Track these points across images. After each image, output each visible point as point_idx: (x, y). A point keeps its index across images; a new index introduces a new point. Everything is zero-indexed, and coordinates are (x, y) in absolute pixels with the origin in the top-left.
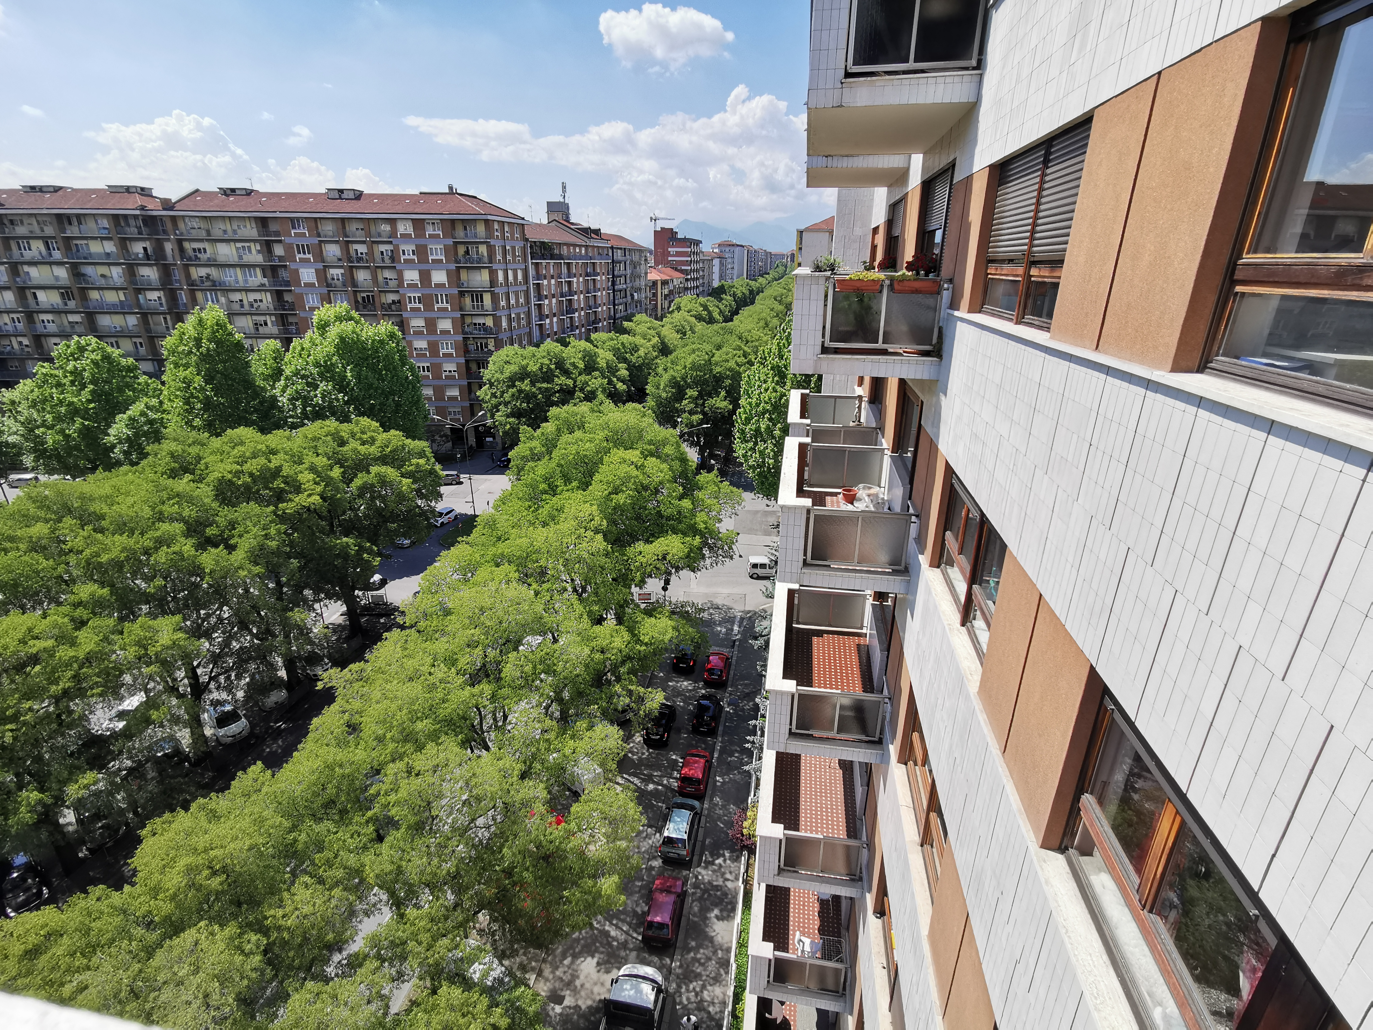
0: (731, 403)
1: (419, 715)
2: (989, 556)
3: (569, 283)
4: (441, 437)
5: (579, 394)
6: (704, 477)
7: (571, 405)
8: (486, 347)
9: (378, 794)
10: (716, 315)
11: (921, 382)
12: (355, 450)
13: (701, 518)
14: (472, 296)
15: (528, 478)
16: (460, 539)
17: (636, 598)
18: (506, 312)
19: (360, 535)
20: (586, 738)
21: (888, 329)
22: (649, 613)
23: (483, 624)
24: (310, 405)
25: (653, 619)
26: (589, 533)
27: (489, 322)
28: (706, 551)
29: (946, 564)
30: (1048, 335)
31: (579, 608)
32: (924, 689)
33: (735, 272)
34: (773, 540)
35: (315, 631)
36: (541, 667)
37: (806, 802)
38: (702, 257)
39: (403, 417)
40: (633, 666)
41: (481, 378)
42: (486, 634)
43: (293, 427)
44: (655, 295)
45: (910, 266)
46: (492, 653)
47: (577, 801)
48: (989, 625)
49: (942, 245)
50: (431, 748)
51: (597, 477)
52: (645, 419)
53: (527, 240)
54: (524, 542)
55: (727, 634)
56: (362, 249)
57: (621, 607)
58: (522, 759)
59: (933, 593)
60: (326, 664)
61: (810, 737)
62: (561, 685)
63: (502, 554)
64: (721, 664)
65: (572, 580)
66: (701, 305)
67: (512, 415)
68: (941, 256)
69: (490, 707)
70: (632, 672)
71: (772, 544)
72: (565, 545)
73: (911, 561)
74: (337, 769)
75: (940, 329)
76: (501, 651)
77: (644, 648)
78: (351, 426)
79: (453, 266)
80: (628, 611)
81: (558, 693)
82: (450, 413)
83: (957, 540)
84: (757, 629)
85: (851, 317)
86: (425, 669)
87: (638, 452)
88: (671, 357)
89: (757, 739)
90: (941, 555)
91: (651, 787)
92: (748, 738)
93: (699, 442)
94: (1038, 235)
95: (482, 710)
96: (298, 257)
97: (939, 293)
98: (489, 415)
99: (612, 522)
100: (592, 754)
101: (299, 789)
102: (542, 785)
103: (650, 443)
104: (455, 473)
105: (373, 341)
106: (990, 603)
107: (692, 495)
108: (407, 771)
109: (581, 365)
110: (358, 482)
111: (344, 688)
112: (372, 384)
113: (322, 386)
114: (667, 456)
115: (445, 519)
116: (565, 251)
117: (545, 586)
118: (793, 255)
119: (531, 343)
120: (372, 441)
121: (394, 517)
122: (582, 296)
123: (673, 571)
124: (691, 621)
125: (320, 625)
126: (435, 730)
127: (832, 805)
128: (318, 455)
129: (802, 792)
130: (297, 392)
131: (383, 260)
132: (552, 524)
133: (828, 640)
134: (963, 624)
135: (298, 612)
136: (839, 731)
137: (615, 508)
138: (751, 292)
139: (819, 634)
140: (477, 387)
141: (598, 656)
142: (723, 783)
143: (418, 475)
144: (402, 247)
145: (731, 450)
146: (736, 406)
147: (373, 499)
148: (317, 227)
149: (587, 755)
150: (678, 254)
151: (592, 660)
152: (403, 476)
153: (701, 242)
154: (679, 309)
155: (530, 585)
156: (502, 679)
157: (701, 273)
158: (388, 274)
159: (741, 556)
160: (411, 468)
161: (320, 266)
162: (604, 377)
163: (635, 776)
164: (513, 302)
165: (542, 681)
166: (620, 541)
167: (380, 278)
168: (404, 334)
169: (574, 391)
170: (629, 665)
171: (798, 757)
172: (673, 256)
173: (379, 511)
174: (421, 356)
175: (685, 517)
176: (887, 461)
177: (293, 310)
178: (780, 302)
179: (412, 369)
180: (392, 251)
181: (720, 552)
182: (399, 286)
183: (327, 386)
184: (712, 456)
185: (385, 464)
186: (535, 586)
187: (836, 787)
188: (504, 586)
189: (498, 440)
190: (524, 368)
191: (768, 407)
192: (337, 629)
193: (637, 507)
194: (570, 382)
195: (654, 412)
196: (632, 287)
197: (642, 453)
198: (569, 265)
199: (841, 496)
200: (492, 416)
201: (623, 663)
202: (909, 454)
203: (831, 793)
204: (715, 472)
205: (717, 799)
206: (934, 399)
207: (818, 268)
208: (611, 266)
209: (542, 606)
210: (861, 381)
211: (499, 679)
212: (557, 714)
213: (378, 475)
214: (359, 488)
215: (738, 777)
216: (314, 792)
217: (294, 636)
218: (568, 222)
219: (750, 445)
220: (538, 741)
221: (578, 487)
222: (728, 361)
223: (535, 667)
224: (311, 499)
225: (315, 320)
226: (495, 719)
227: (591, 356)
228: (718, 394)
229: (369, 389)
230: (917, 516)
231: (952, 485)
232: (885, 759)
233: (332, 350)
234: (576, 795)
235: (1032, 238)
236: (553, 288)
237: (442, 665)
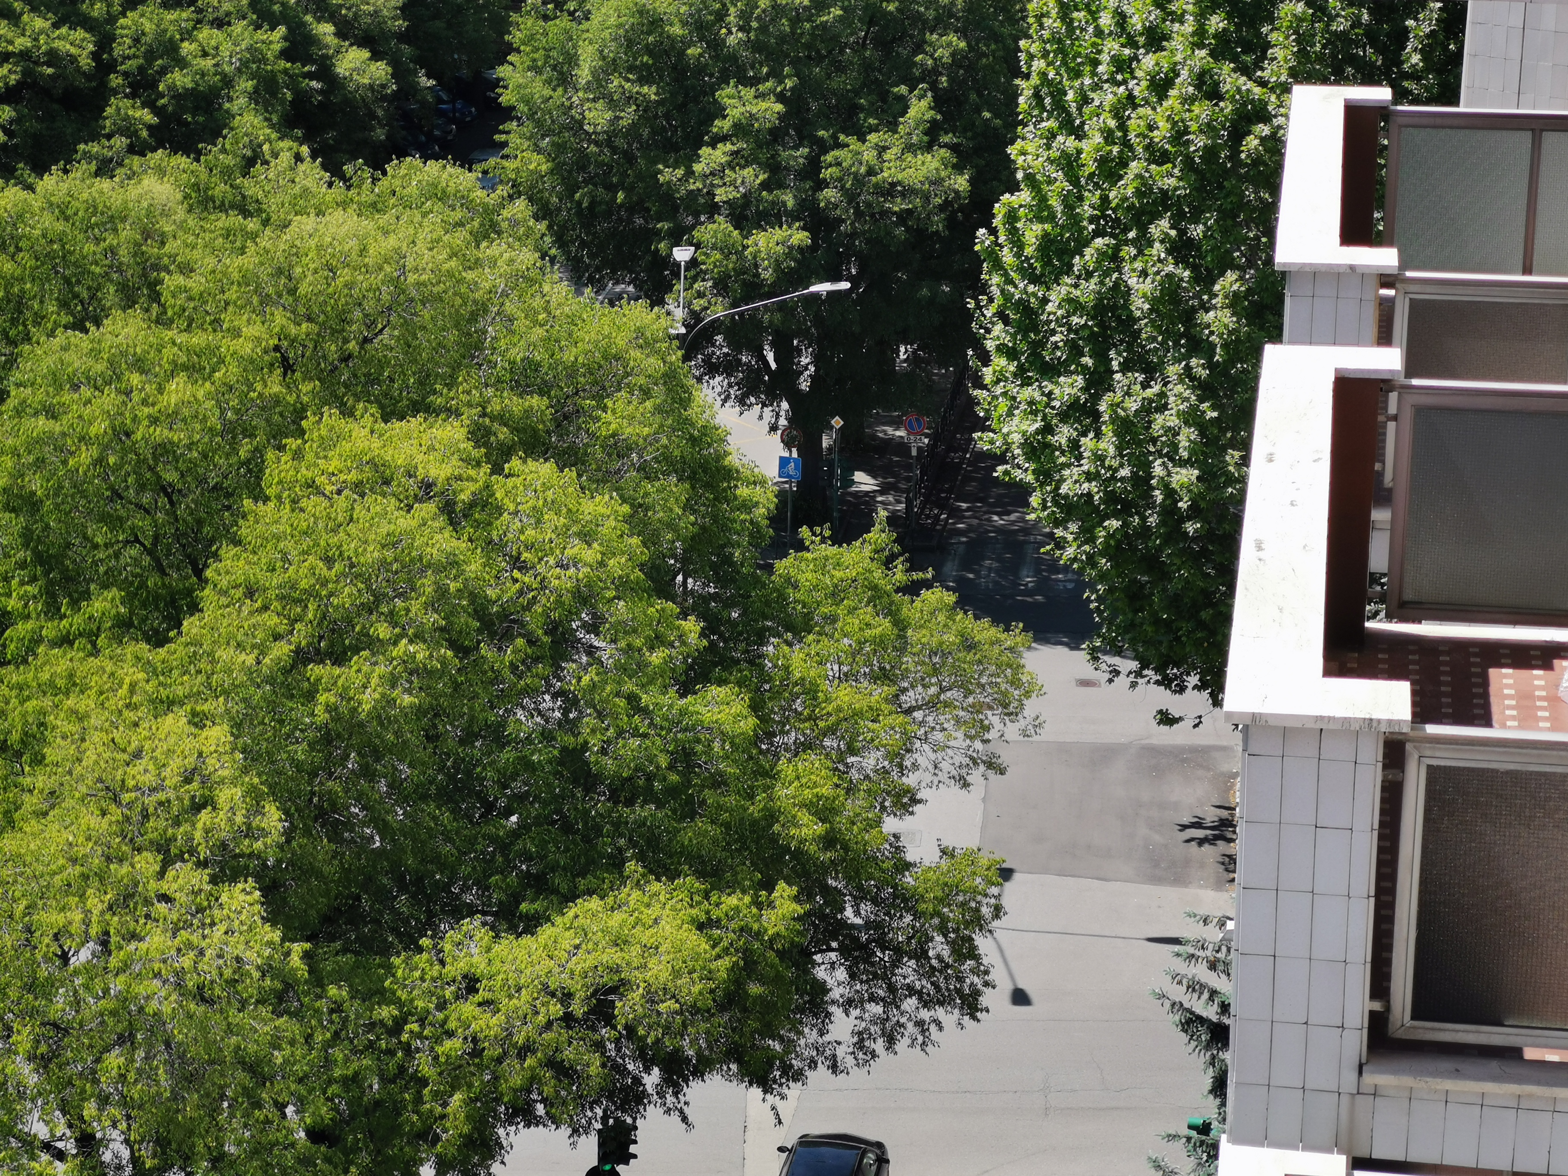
0: (962, 157)
5: (125, 109)
6: (815, 566)
7: (81, 170)
13: (800, 783)
26: (184, 879)
28: (830, 971)
51: (229, 567)
52: (495, 248)
71: (1190, 931)
72: (45, 943)
87: (456, 431)
93: (787, 372)
103: (525, 378)
107: (755, 661)
114: (619, 449)
123: (652, 1079)
137: (327, 738)
145: (961, 419)
146: (993, 174)
159: (1020, 997)
166: (355, 917)
169: (101, 95)
175: (718, 782)
181: (908, 971)
184: (860, 449)
191: (1169, 179)
193: (451, 731)
195: (543, 212)
197: (479, 435)
204: (879, 536)
219: (1069, 387)
221: (123, 624)
228: (891, 115)
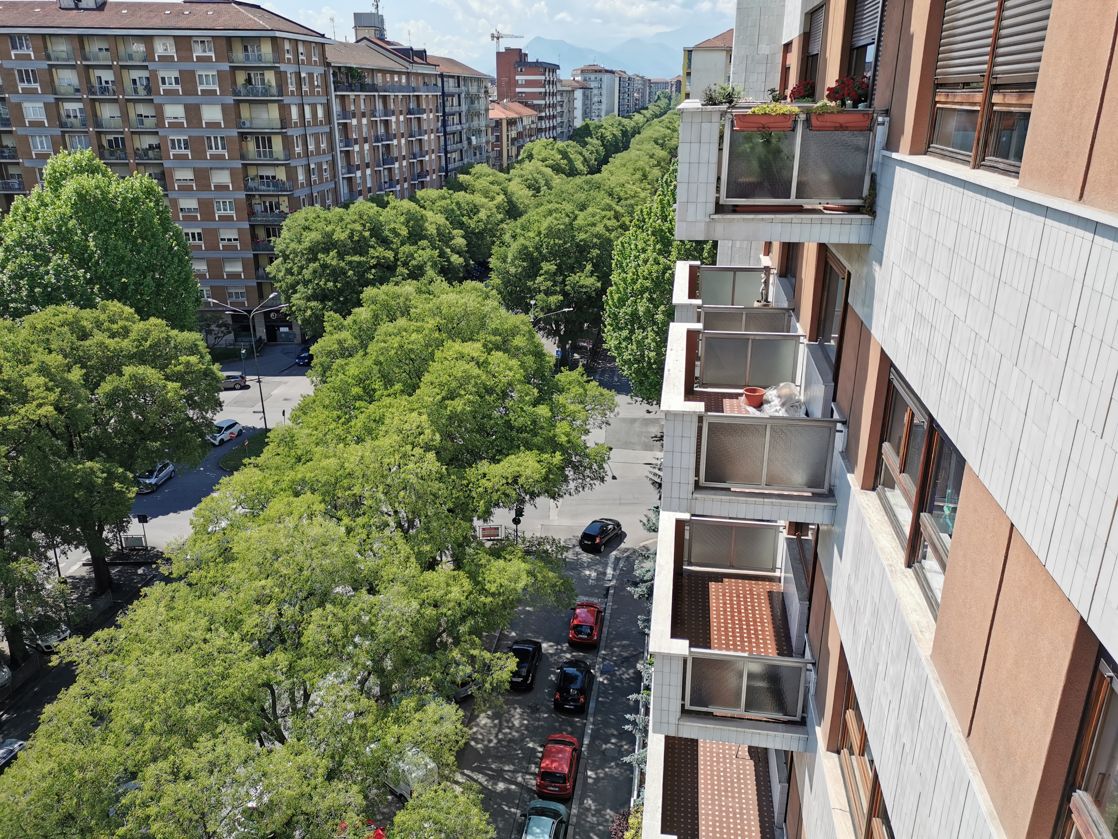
0: (599, 279)
1: (190, 696)
2: (942, 474)
3: (386, 123)
4: (219, 326)
5: (401, 270)
6: (565, 376)
7: (391, 284)
8: (277, 208)
9: (133, 804)
10: (579, 165)
11: (847, 248)
12: (101, 345)
13: (562, 428)
14: (257, 139)
15: (336, 380)
16: (246, 461)
17: (479, 533)
18: (304, 162)
19: (110, 458)
20: (415, 722)
21: (804, 179)
22: (496, 553)
23: (277, 571)
24: (39, 285)
25: (501, 562)
26: (417, 451)
27: (281, 174)
28: (569, 472)
29: (884, 485)
30: (1016, 181)
31: (405, 549)
32: (860, 651)
33: (604, 107)
34: (657, 455)
35: (48, 587)
36: (354, 628)
37: (706, 804)
38: (560, 88)
39: (167, 301)
40: (476, 623)
41: (272, 249)
42: (282, 585)
43: (17, 314)
44: (499, 139)
45: (833, 95)
46: (289, 611)
47: (403, 807)
48: (943, 566)
49: (876, 65)
50: (204, 742)
51: (427, 378)
52: (488, 302)
53: (328, 65)
54: (332, 462)
55: (597, 579)
56: (107, 76)
57: (460, 545)
58: (329, 752)
59: (868, 523)
60: (63, 632)
61: (709, 716)
62: (382, 651)
63: (303, 480)
64: (591, 620)
65: (396, 512)
66: (560, 152)
67: (314, 297)
68: (874, 80)
69: (287, 684)
70: (475, 631)
71: (654, 462)
72: (386, 466)
73: (837, 482)
74: (76, 773)
75: (873, 178)
76: (302, 608)
77: (490, 599)
78: (96, 313)
79: (230, 100)
80: (469, 551)
81: (378, 661)
82: (230, 295)
83: (898, 454)
84: (637, 573)
85: (755, 164)
86: (198, 635)
87: (479, 345)
88: (520, 221)
89: (640, 718)
90: (877, 474)
91: (501, 786)
92: (628, 716)
93: (558, 330)
94: (1001, 50)
95: (275, 687)
96: (20, 86)
97: (871, 129)
98: (283, 298)
99: (449, 436)
100: (422, 742)
101: (24, 800)
102: (355, 788)
103: (495, 332)
104: (237, 374)
105: (125, 199)
106: (945, 536)
107: (551, 399)
108: (173, 773)
109: (404, 232)
110: (106, 387)
111: (88, 663)
112: (123, 257)
113: (55, 259)
114: (518, 349)
115: (226, 436)
116: (379, 79)
117: (360, 520)
118: (679, 83)
119: (337, 203)
120: (125, 332)
121: (156, 434)
122: (403, 141)
123: (527, 497)
124: (551, 562)
125: (55, 578)
126: (211, 717)
127: (741, 809)
128: (50, 352)
129: (701, 791)
130: (21, 267)
131: (136, 91)
132: (368, 439)
133: (730, 586)
134: (909, 565)
135: (25, 561)
136: (748, 707)
137: (450, 418)
138: (624, 133)
139: (718, 578)
140: (266, 260)
141: (430, 611)
142: (597, 780)
143: (188, 378)
144: (161, 74)
145: (599, 340)
146: (606, 283)
147: (127, 409)
148: (46, 47)
149: (416, 744)
150: (529, 84)
151: (422, 616)
152: (167, 378)
153: (558, 67)
154: (530, 157)
155: (340, 520)
156: (302, 645)
157: (559, 109)
158: (143, 109)
159: (614, 478)
160: (179, 368)
161: (51, 98)
162: (434, 248)
163: (480, 772)
164: (311, 147)
165: (356, 646)
166: (458, 460)
167: (132, 115)
168: (165, 189)
169: (396, 266)
170: (470, 622)
171: (694, 743)
172: (522, 86)
173: (136, 427)
174: (190, 219)
175: (542, 428)
176: (803, 352)
177: (14, 158)
178: (662, 146)
179: (177, 235)
180: (148, 79)
181: (587, 472)
182: (157, 126)
183: (61, 259)
184: (576, 348)
185: (143, 362)
186: (346, 520)
187: (746, 785)
188: (305, 522)
189: (297, 330)
190: (329, 235)
191: (648, 284)
192: (77, 583)
193: (479, 416)
194: (390, 255)
195: (500, 293)
196: (469, 129)
197: (485, 346)
198: (385, 98)
199: (743, 398)
200: (288, 299)
201: (463, 619)
202: (833, 343)
203: (740, 793)
204: (580, 369)
205: (589, 802)
206: (865, 270)
207: (711, 101)
208: (440, 101)
209: (356, 548)
210: (768, 248)
211: (299, 645)
212: (376, 690)
213: (133, 377)
214: (107, 395)
215: (616, 771)
216: (45, 805)
217: (20, 595)
218: (382, 39)
219: (625, 333)
220: (350, 728)
221: (402, 392)
222: (594, 225)
223: (346, 629)
224: (42, 411)
225: (47, 171)
226: (293, 700)
227: (417, 220)
228: (582, 269)
229: (119, 264)
230: (844, 423)
231: (890, 382)
232: (810, 745)
233: (68, 211)
234: (401, 800)
235: (994, 54)
236: (365, 130)
237: (222, 629)
